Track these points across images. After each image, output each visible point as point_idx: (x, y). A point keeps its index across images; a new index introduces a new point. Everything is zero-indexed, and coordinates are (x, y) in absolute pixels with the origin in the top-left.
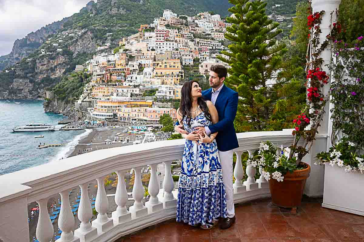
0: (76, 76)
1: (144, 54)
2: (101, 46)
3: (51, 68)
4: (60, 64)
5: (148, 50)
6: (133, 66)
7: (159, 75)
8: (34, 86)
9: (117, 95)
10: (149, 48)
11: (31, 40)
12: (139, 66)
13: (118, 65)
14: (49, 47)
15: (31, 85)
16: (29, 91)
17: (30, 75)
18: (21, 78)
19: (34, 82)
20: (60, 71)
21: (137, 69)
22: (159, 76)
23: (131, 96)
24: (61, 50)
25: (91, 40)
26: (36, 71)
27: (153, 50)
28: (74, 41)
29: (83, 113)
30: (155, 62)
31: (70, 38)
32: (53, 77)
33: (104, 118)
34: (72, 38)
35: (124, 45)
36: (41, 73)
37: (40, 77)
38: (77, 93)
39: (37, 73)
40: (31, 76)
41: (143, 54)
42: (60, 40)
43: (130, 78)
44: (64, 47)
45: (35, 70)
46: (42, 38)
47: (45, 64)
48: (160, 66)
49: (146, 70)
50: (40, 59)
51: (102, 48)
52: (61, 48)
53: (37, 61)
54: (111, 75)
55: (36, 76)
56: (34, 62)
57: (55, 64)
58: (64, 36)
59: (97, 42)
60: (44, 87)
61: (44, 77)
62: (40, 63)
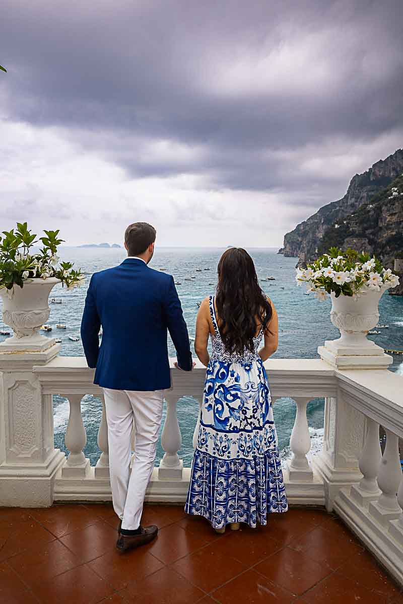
11: (378, 173)
15: (369, 247)
18: (357, 236)
19: (375, 243)
26: (381, 225)
36: (388, 227)
37: (386, 235)
39: (381, 228)
40: (371, 233)
45: (379, 223)
46: (394, 169)
47: (396, 213)
50: (389, 205)
53: (384, 208)
55: (379, 233)
56: (378, 210)
60: (391, 251)
61: (392, 235)
62: (388, 210)
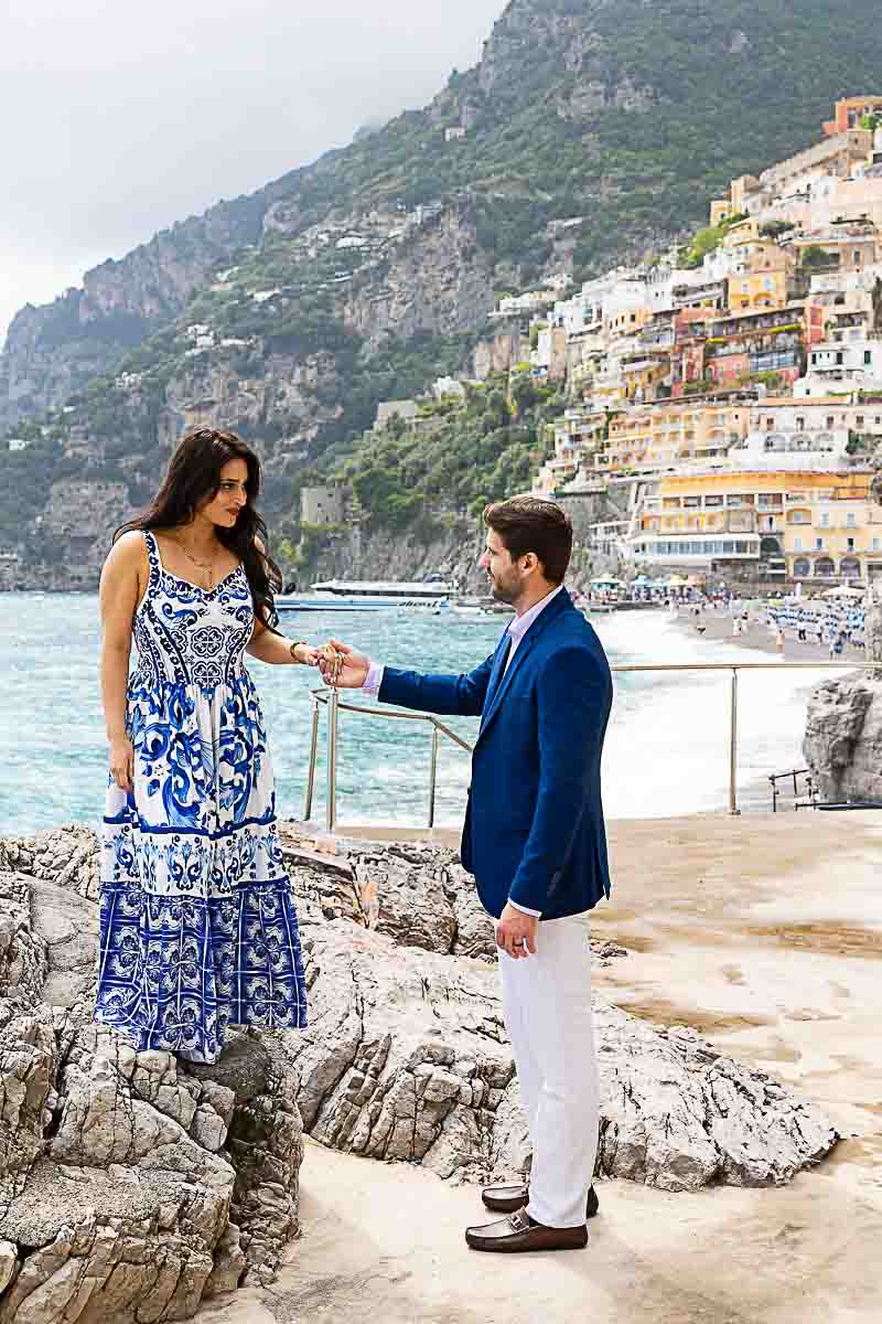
2: (516, 293)
6: (841, 301)
9: (769, 443)
11: (102, 302)
13: (745, 304)
17: (135, 459)
18: (90, 477)
21: (864, 315)
23: (850, 449)
26: (164, 439)
28: (366, 273)
31: (343, 260)
33: (705, 560)
35: (742, 218)
43: (833, 356)
45: (161, 432)
54: (709, 352)
59: (493, 273)
62: (187, 393)
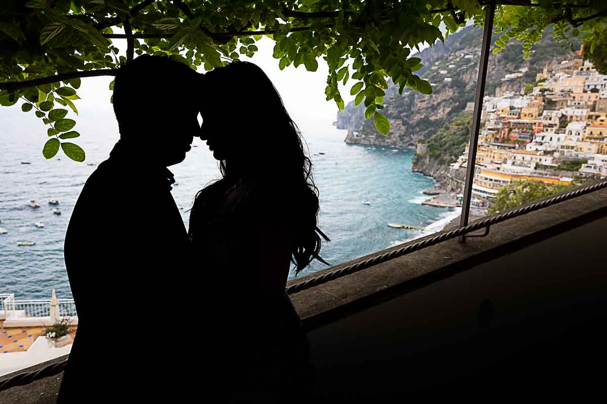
0: (460, 125)
1: (576, 99)
2: (511, 73)
3: (433, 105)
4: (445, 100)
5: (585, 92)
6: (550, 119)
7: (596, 136)
8: (407, 129)
9: (513, 163)
10: (589, 86)
12: (560, 119)
13: (525, 116)
14: (434, 75)
15: (403, 128)
16: (399, 136)
17: (405, 114)
18: (394, 118)
19: (408, 124)
20: (443, 111)
21: (556, 125)
22: (594, 139)
23: (535, 168)
24: (450, 79)
25: (497, 64)
26: (413, 109)
27: (595, 90)
28: (471, 66)
29: (458, 183)
30: (592, 113)
31: (466, 62)
32: (432, 118)
33: (486, 195)
34: (469, 60)
35: (544, 80)
36: (419, 112)
37: (417, 117)
38: (457, 151)
39: (413, 113)
40: (406, 116)
41: (574, 97)
42: (452, 64)
43: (541, 138)
44: (455, 75)
46: (428, 60)
47: (425, 101)
48: (602, 121)
49: (572, 126)
51: (513, 76)
52: (450, 77)
53: (416, 96)
54: (510, 130)
55: (411, 116)
56: (411, 97)
57: (439, 101)
58: (458, 59)
59: (506, 67)
60: (420, 131)
61: (421, 119)
62: (419, 98)
